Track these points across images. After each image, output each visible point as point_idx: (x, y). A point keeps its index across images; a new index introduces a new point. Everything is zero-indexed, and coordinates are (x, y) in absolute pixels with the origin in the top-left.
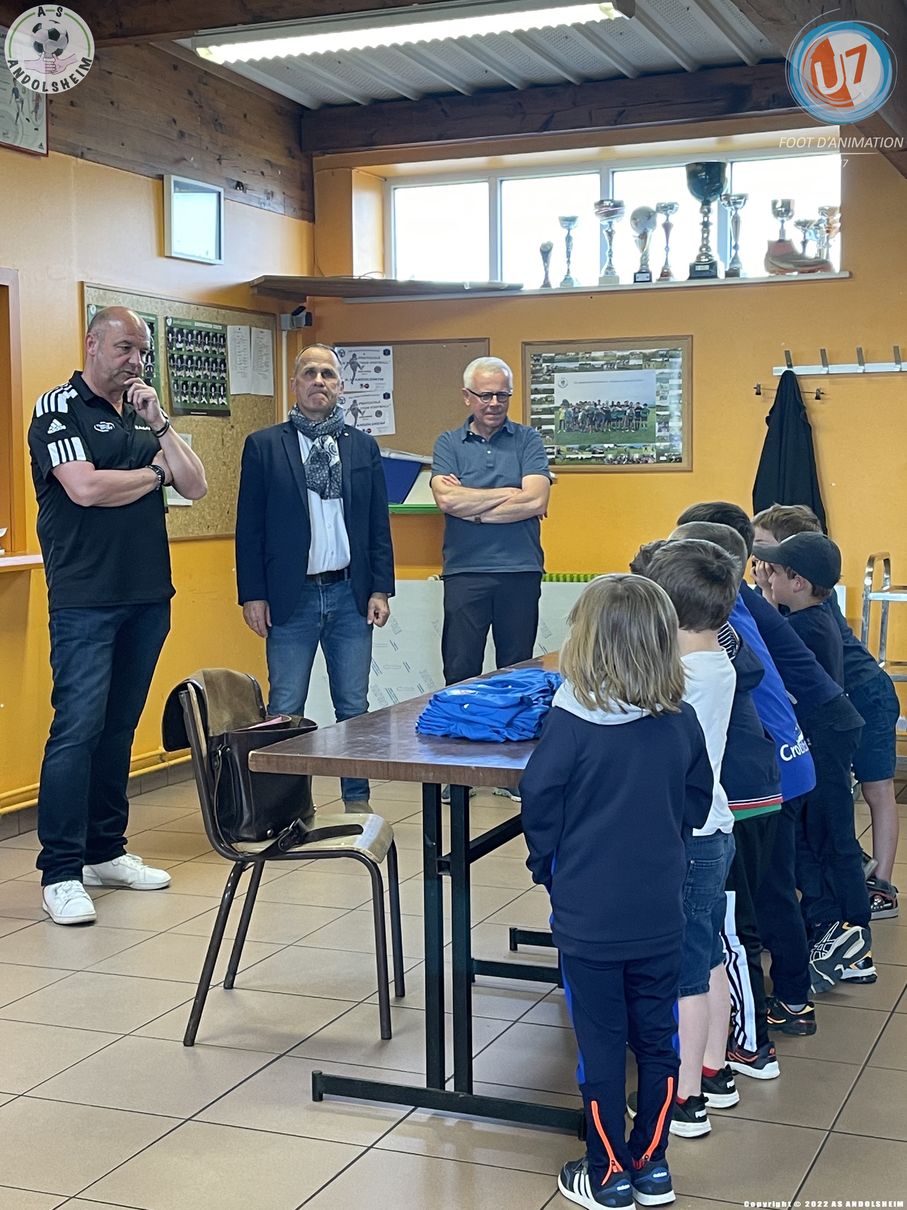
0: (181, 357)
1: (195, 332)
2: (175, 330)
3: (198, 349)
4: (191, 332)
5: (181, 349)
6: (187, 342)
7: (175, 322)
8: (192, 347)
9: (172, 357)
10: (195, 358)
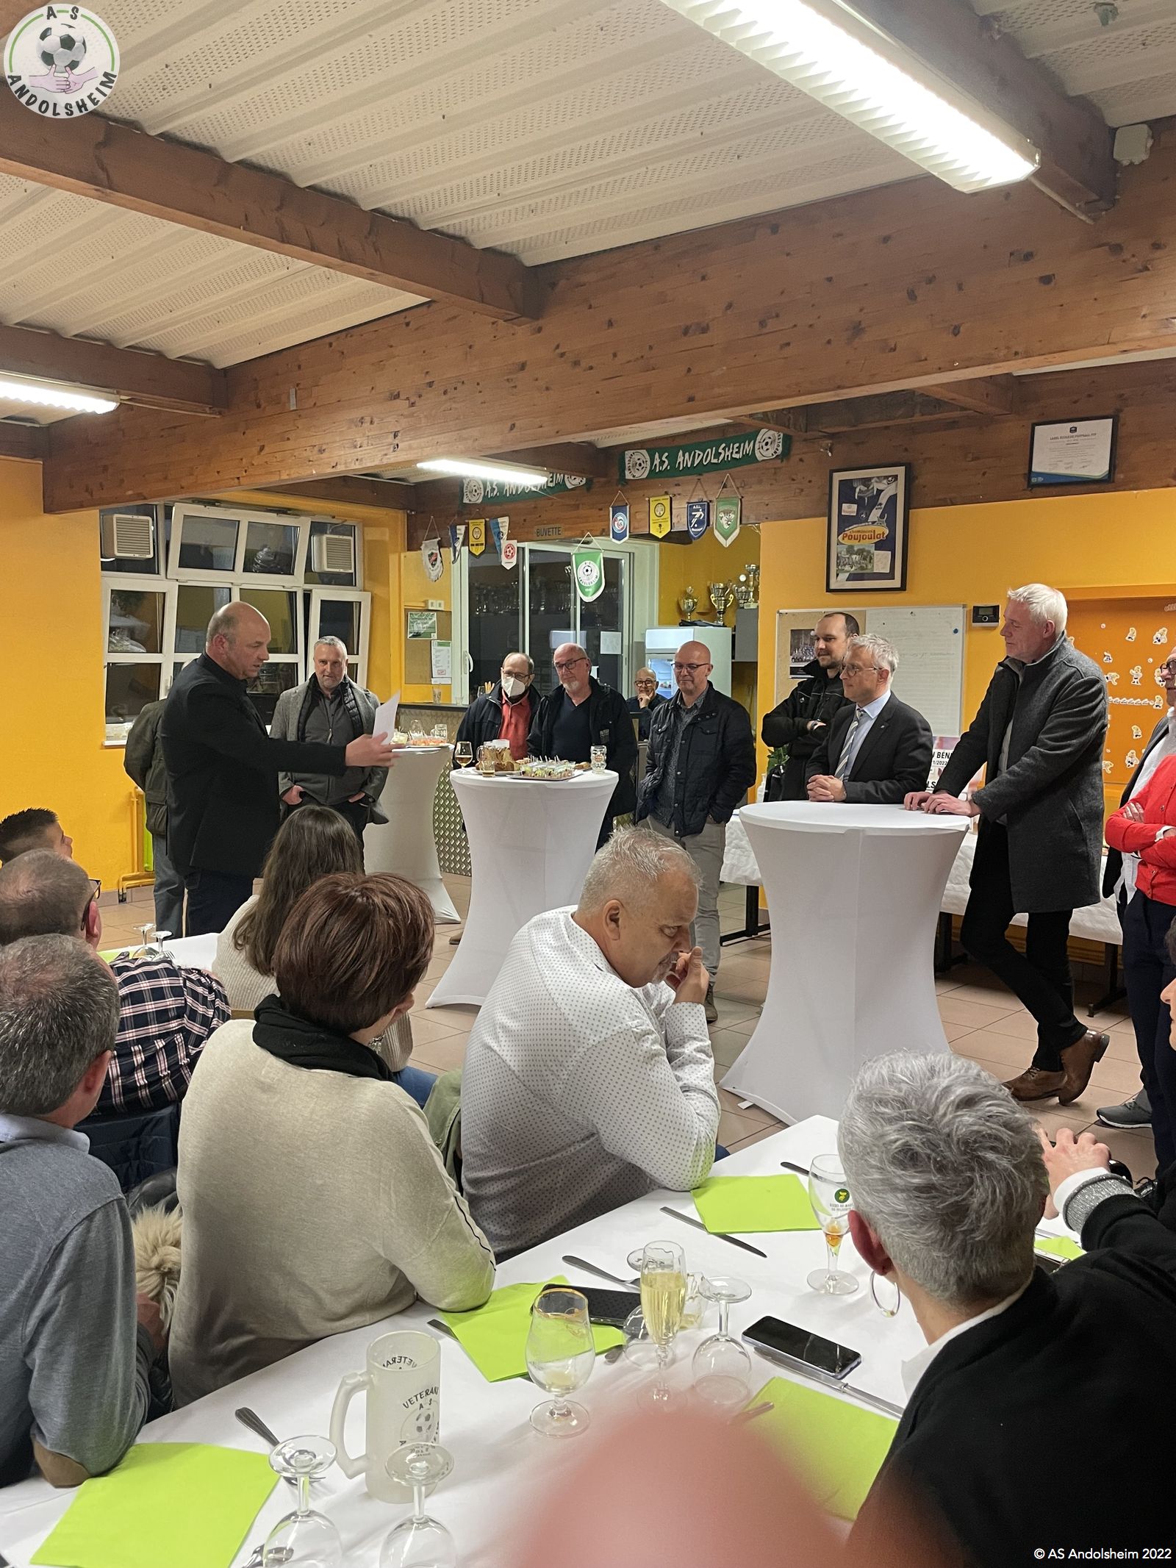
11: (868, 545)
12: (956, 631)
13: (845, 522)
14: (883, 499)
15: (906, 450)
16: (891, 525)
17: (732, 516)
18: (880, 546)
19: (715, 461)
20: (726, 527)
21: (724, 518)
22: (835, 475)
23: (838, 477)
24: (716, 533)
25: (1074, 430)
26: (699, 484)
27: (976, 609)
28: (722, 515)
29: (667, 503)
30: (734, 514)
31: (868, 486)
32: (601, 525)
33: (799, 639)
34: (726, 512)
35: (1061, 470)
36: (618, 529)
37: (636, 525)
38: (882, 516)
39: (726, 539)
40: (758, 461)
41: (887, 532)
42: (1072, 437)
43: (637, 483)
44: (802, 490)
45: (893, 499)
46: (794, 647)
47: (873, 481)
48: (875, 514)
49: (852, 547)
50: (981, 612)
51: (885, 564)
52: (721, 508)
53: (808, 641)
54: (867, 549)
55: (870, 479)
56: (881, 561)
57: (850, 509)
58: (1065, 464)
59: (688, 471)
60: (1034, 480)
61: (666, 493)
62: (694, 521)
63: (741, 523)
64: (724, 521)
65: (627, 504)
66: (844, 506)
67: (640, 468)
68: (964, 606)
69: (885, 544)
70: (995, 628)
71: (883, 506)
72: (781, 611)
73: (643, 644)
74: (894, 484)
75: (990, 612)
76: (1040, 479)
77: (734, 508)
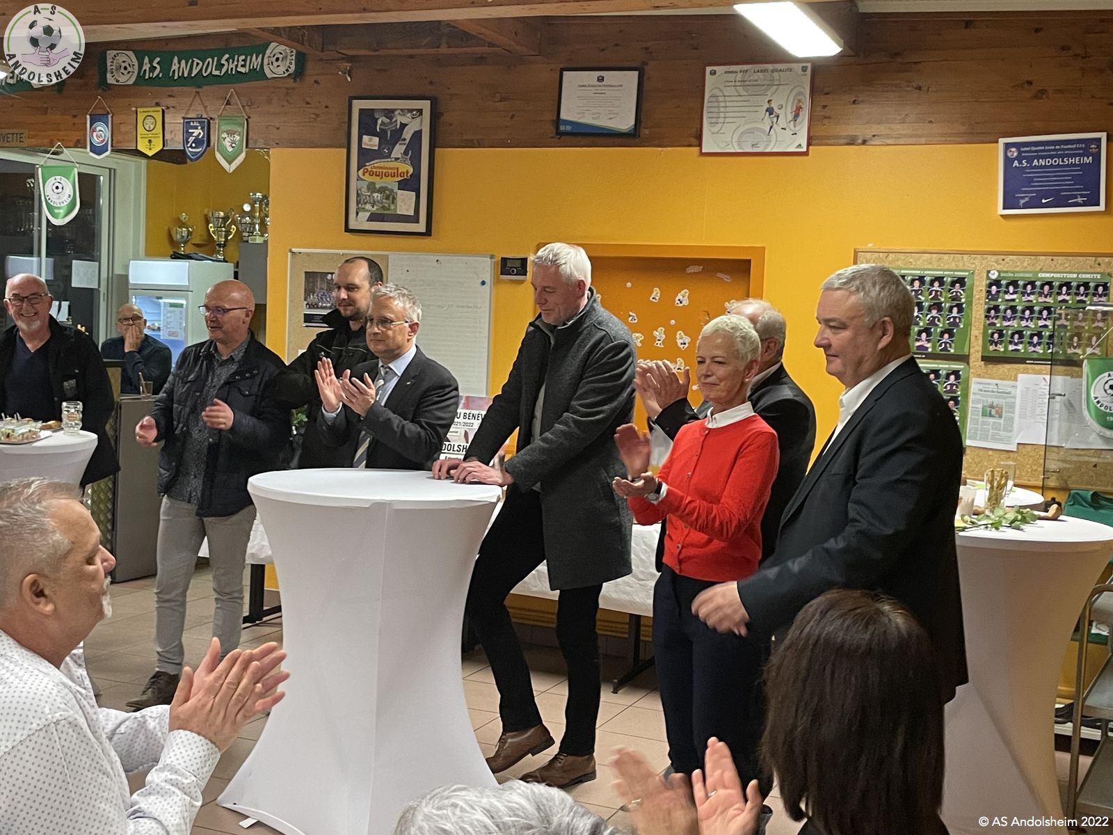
0: (1013, 309)
1: (1038, 283)
2: (1004, 282)
3: (1041, 299)
4: (1032, 283)
5: (1013, 300)
6: (1023, 294)
7: (1002, 275)
8: (1032, 298)
9: (996, 308)
10: (1037, 308)
11: (392, 183)
12: (483, 283)
13: (366, 156)
14: (407, 134)
15: (431, 83)
16: (416, 164)
17: (237, 138)
18: (403, 185)
19: (217, 73)
20: (230, 149)
21: (228, 139)
22: (355, 102)
23: (358, 105)
24: (218, 156)
25: (601, 79)
26: (197, 97)
27: (504, 260)
28: (225, 135)
29: (159, 117)
30: (239, 135)
31: (391, 118)
32: (75, 135)
33: (313, 282)
34: (230, 133)
35: (587, 120)
36: (97, 141)
37: (120, 138)
38: (406, 153)
39: (230, 163)
40: (267, 79)
41: (411, 170)
42: (600, 86)
43: (122, 90)
44: (317, 115)
45: (417, 135)
46: (309, 291)
47: (396, 113)
48: (399, 150)
49: (373, 184)
50: (509, 265)
51: (410, 206)
52: (223, 128)
53: (325, 286)
54: (390, 187)
55: (393, 111)
56: (405, 203)
57: (371, 142)
58: (593, 114)
59: (184, 81)
60: (562, 128)
61: (157, 104)
62: (191, 139)
63: (247, 146)
64: (227, 143)
65: (108, 113)
66: (366, 138)
67: (125, 72)
68: (492, 257)
69: (410, 184)
70: (522, 282)
71: (407, 142)
72: (294, 250)
73: (125, 278)
74: (418, 120)
75: (518, 264)
76: (569, 128)
77: (239, 129)
